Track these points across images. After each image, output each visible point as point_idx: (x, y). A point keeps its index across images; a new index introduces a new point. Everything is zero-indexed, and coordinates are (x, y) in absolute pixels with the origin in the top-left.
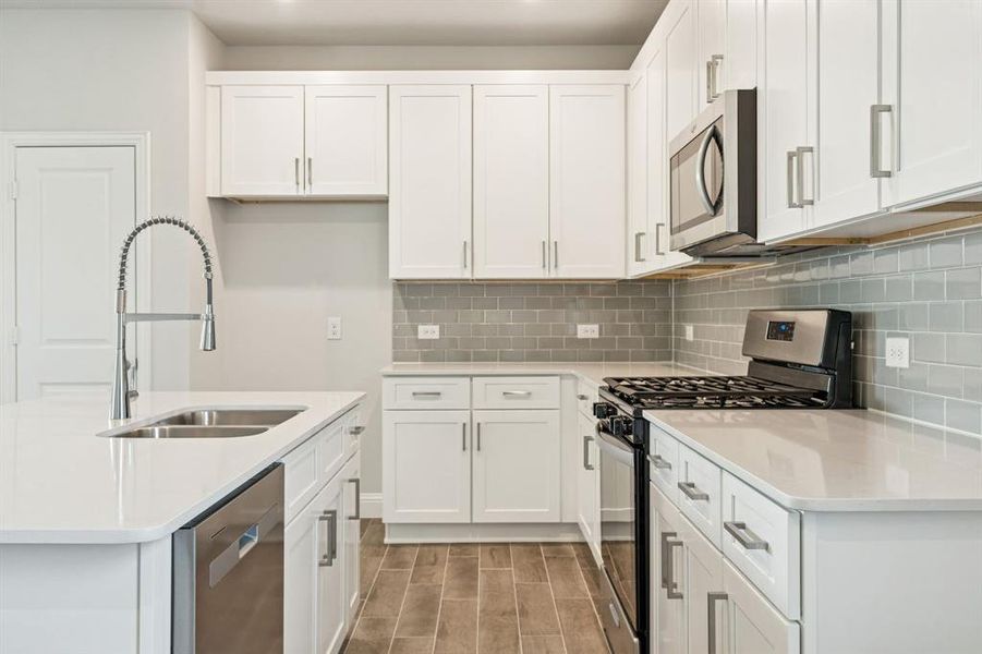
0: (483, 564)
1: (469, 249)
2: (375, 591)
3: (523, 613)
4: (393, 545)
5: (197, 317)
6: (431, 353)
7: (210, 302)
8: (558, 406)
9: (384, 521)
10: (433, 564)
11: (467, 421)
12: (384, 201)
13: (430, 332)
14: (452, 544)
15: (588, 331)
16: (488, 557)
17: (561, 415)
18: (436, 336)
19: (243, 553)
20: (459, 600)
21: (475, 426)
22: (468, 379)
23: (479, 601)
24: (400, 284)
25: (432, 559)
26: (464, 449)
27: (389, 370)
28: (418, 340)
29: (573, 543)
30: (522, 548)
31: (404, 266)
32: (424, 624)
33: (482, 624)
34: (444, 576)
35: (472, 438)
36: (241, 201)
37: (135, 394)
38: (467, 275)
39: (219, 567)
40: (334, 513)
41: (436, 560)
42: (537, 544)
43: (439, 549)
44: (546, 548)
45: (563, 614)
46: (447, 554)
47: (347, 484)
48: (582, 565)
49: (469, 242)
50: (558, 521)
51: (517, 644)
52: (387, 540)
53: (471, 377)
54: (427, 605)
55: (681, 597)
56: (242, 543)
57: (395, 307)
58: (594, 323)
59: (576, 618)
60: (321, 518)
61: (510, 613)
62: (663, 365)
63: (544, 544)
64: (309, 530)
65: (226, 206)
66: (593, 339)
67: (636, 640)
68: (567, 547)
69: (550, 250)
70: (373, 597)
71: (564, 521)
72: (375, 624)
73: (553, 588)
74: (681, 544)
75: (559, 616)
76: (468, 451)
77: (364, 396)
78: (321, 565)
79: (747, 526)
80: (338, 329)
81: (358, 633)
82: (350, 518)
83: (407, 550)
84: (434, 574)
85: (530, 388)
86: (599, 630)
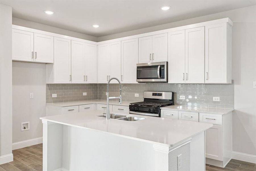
6: (55, 101)
13: (54, 95)
15: (85, 94)
18: (56, 96)
22: (78, 106)
24: (48, 85)
28: (52, 98)
31: (57, 81)
53: (79, 105)
58: (86, 92)
66: (86, 96)
80: (32, 96)
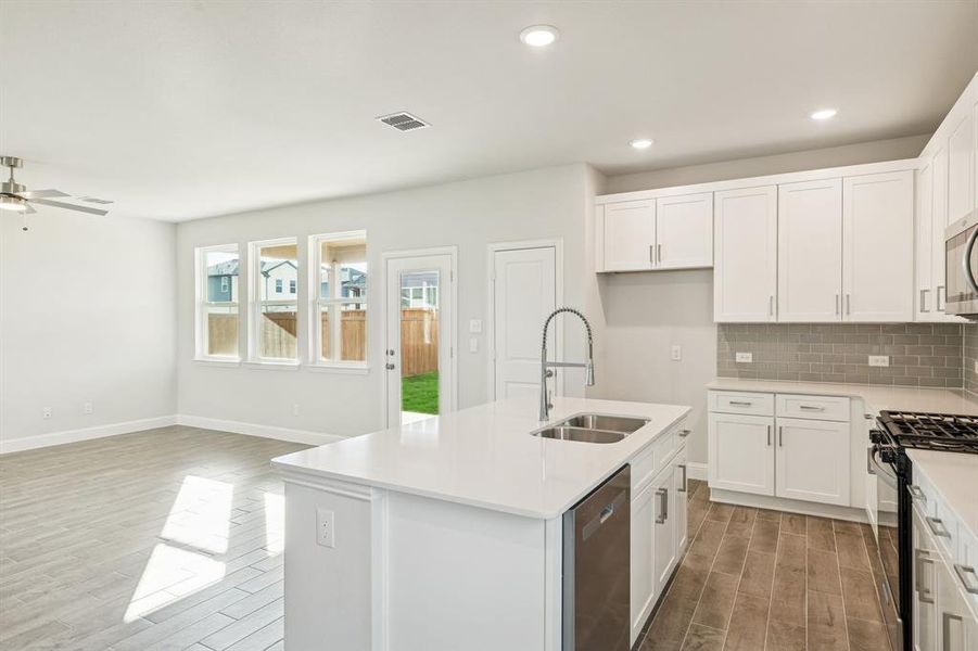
0: (784, 530)
1: (775, 302)
2: (700, 535)
3: (812, 572)
4: (715, 503)
5: (584, 366)
6: (745, 372)
7: (591, 357)
8: (847, 419)
9: (709, 486)
10: (744, 522)
11: (772, 424)
12: (712, 269)
13: (744, 357)
14: (760, 509)
15: (878, 361)
16: (788, 523)
17: (851, 426)
18: (750, 360)
19: (602, 521)
20: (761, 552)
21: (778, 429)
22: (773, 395)
23: (776, 557)
24: (723, 326)
25: (744, 519)
26: (769, 444)
27: (714, 384)
28: (736, 363)
29: (861, 524)
30: (817, 520)
31: (724, 314)
32: (734, 566)
33: (777, 575)
34: (752, 531)
35: (775, 437)
36: (617, 273)
37: (551, 406)
38: (773, 320)
39: (587, 532)
40: (666, 491)
41: (746, 518)
42: (830, 519)
43: (749, 510)
44: (837, 524)
45: (846, 579)
46: (754, 516)
47: (677, 468)
48: (868, 544)
49: (774, 294)
50: (848, 505)
51: (804, 595)
52: (711, 499)
53: (775, 393)
54: (736, 552)
55: (932, 602)
56: (603, 514)
57: (719, 340)
58: (884, 354)
59: (856, 585)
60: (657, 494)
61: (801, 571)
62: (951, 391)
63: (835, 520)
64: (649, 499)
65: (607, 277)
66: (882, 368)
67: (899, 620)
68: (856, 526)
69: (843, 301)
70: (699, 539)
71: (854, 506)
72: (698, 558)
73: (840, 558)
74: (932, 562)
75: (842, 582)
76: (772, 446)
77: (690, 411)
78: (657, 522)
79: (976, 570)
80: (679, 354)
81: (686, 563)
82: (680, 490)
83: (725, 507)
84: (744, 530)
85: (823, 405)
86: (876, 599)
